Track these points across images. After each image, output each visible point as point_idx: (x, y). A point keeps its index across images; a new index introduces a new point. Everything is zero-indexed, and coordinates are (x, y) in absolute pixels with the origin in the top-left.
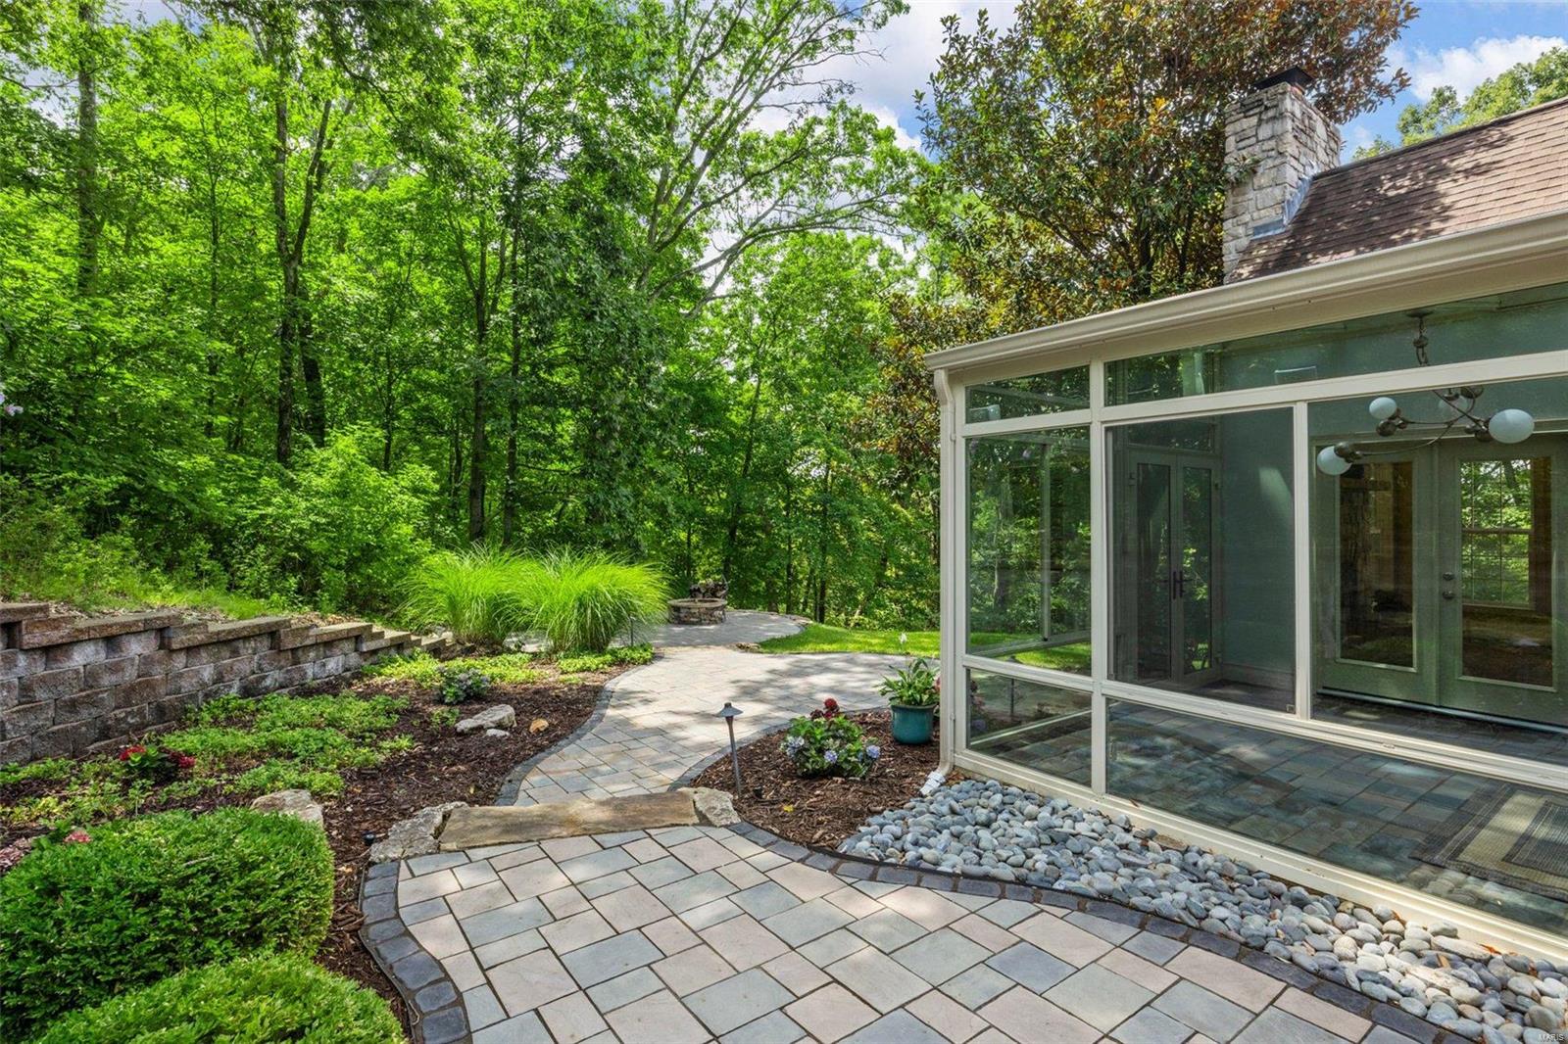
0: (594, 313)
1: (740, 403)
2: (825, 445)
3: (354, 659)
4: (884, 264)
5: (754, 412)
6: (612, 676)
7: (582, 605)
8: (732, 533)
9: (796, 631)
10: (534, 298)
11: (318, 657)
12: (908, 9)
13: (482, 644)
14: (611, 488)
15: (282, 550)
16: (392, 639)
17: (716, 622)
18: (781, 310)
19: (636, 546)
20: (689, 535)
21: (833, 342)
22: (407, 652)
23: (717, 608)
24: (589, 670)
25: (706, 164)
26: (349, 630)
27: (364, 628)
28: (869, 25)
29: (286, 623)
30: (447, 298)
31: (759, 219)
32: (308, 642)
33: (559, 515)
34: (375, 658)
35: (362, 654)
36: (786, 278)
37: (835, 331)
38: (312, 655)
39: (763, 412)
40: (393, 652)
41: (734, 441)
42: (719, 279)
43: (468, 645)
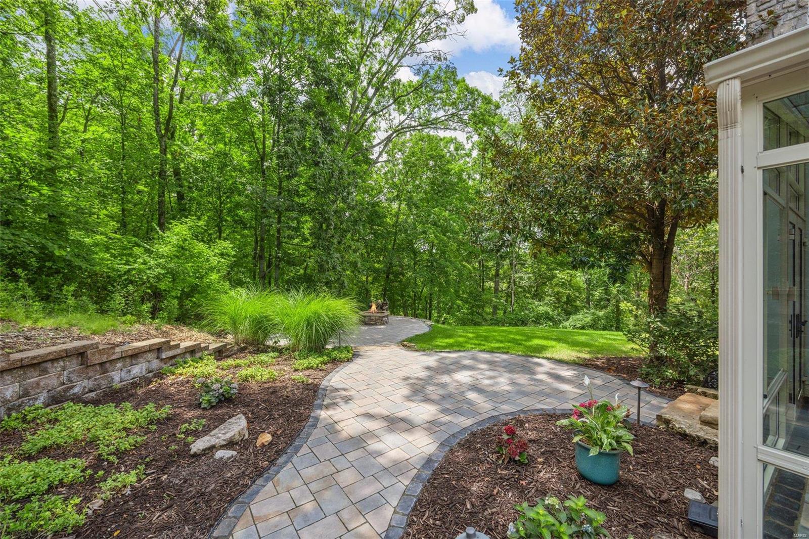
0: (319, 162)
1: (391, 214)
2: (434, 233)
3: (156, 364)
4: (457, 149)
5: (398, 218)
6: (328, 372)
7: (309, 324)
8: (388, 276)
9: (427, 330)
10: (285, 152)
11: (124, 366)
12: (477, 10)
13: (251, 345)
14: (329, 254)
15: (143, 288)
16: (186, 348)
17: (384, 324)
18: (411, 168)
19: (342, 285)
20: (367, 278)
21: (435, 184)
22: (198, 355)
23: (384, 317)
24: (312, 368)
25: (374, 94)
26: (150, 346)
27: (163, 343)
28: (455, 22)
29: (95, 346)
30: (250, 163)
31: (400, 124)
32: (114, 357)
33: (306, 269)
34: (173, 361)
35: (162, 360)
36: (413, 154)
37: (436, 178)
38: (119, 365)
39: (402, 217)
40: (188, 355)
41: (389, 233)
42: (380, 154)
43: (243, 345)
